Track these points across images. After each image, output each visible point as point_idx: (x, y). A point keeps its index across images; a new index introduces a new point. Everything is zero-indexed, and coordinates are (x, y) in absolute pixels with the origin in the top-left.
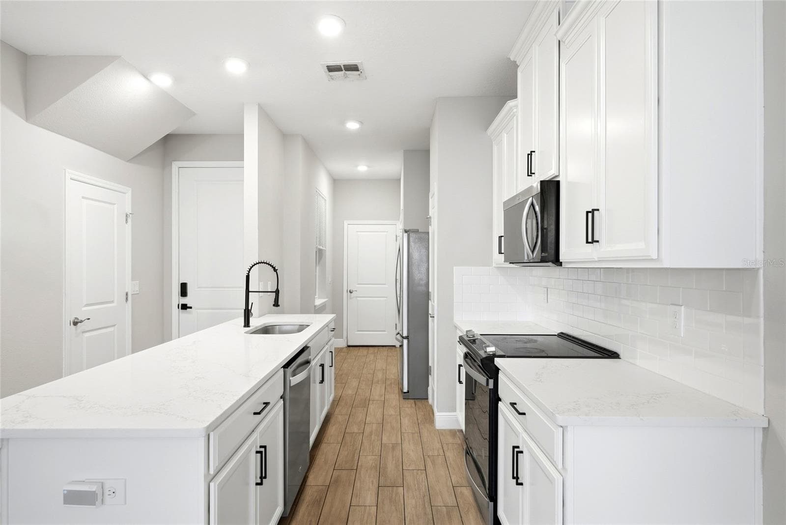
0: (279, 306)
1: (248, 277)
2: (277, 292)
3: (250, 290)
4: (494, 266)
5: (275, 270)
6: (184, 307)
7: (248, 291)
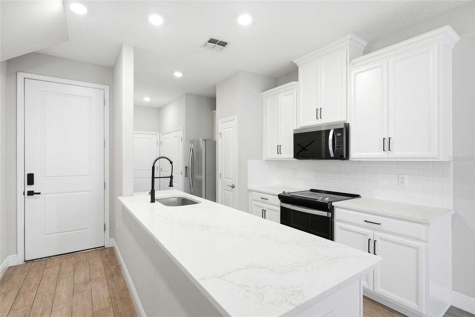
0: (173, 186)
1: (153, 168)
2: (171, 177)
3: (155, 177)
4: (264, 159)
5: (171, 163)
6: (31, 193)
7: (153, 178)
